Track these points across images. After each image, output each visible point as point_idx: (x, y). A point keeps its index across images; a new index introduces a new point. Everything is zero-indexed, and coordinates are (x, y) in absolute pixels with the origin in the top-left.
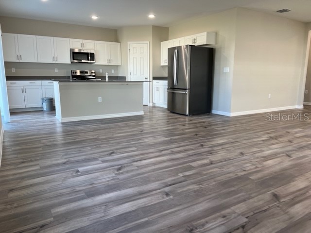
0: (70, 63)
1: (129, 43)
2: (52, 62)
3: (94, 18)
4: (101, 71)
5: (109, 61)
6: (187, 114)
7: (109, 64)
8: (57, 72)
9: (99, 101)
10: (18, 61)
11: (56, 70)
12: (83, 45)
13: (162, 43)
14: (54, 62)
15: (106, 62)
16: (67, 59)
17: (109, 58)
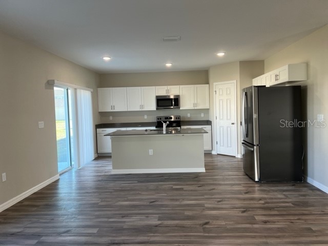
0: (155, 109)
1: (215, 84)
2: (139, 110)
3: (169, 65)
4: (189, 115)
5: (195, 105)
6: (257, 179)
7: (196, 108)
8: (146, 119)
9: (150, 154)
10: (112, 111)
11: (146, 117)
12: (168, 91)
13: (254, 80)
14: (141, 110)
15: (192, 106)
16: (153, 106)
17: (196, 102)
